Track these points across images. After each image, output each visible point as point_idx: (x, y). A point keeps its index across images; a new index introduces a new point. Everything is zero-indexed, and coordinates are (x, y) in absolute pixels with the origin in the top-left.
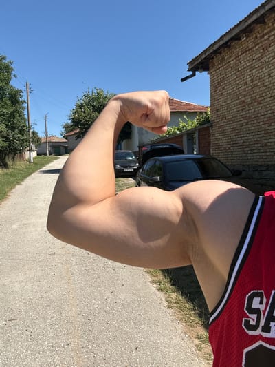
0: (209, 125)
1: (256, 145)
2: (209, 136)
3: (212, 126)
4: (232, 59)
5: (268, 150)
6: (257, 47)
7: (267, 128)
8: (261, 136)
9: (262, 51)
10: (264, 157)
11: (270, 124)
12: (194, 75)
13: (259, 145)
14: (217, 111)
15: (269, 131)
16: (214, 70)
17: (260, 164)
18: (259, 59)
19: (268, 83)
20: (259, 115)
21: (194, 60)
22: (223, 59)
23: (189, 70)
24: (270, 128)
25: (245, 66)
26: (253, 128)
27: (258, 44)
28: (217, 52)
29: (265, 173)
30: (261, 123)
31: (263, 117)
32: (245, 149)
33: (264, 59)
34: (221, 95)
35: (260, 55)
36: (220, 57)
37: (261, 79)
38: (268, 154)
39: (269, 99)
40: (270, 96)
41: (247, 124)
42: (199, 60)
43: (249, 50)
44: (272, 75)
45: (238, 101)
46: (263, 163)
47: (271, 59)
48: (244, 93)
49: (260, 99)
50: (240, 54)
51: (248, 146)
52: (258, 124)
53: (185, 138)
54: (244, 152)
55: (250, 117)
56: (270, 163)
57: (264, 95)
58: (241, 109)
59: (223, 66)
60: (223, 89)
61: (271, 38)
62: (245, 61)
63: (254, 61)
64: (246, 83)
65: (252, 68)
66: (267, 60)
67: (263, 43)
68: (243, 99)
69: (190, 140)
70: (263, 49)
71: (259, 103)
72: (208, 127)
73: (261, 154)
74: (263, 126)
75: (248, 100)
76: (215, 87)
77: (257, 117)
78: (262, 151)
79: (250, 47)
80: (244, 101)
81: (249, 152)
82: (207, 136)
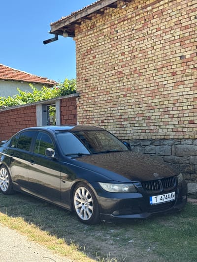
0: (77, 95)
1: (137, 119)
2: (76, 108)
3: (79, 97)
4: (106, 27)
5: (152, 124)
6: (137, 17)
7: (150, 102)
8: (143, 109)
9: (143, 22)
10: (147, 131)
11: (154, 97)
12: (56, 39)
13: (141, 119)
14: (86, 80)
15: (153, 104)
16: (81, 36)
17: (142, 138)
18: (139, 30)
19: (151, 56)
20: (140, 87)
21: (59, 23)
22: (94, 26)
23: (51, 33)
24: (154, 101)
25: (123, 36)
26: (133, 100)
27: (139, 15)
28: (88, 18)
29: (148, 148)
30: (143, 96)
31: (144, 90)
32: (123, 123)
33: (146, 30)
34: (91, 63)
35: (141, 26)
36: (89, 23)
37: (142, 50)
38: (152, 128)
39: (152, 72)
40: (153, 68)
41: (125, 96)
43: (127, 20)
44: (155, 47)
45: (113, 72)
46: (146, 138)
47: (155, 31)
48: (121, 64)
49: (141, 71)
50: (116, 22)
51: (125, 120)
52: (139, 97)
53: (39, 110)
54: (122, 126)
55: (129, 89)
56: (154, 138)
57: (146, 67)
58: (117, 80)
59: (94, 33)
60: (94, 57)
61: (155, 10)
62: (122, 30)
63: (134, 32)
64: (123, 54)
65: (131, 38)
66: (150, 32)
67: (145, 14)
68: (121, 70)
69: (45, 111)
70: (145, 20)
71: (140, 75)
72: (74, 98)
73: (143, 128)
74: (145, 99)
75: (127, 71)
76: (84, 55)
77: (138, 90)
78: (145, 125)
79: (130, 16)
80: (121, 72)
81: (129, 125)
82: (71, 108)
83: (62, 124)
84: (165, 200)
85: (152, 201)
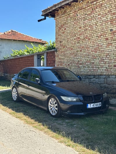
0: (55, 50)
1: (87, 64)
2: (55, 57)
3: (57, 51)
4: (72, 12)
5: (94, 67)
6: (88, 8)
7: (94, 54)
8: (90, 58)
9: (91, 10)
10: (92, 70)
11: (96, 52)
12: (45, 19)
13: (89, 63)
14: (61, 42)
15: (95, 56)
16: (59, 17)
17: (89, 74)
18: (89, 15)
19: (95, 29)
20: (89, 46)
21: (46, 10)
22: (65, 12)
23: (42, 15)
24: (96, 54)
25: (80, 18)
26: (85, 53)
27: (89, 6)
28: (62, 7)
29: (92, 80)
30: (90, 51)
31: (91, 48)
32: (80, 66)
33: (93, 15)
34: (63, 33)
35: (90, 12)
36: (63, 10)
37: (91, 26)
38: (95, 69)
39: (95, 38)
40: (96, 36)
41: (81, 51)
42: (50, 11)
43: (83, 9)
44: (97, 24)
45: (75, 37)
46: (91, 74)
47: (97, 15)
48: (79, 33)
49: (89, 37)
50: (77, 10)
51: (81, 64)
52: (88, 51)
53: (35, 58)
54: (79, 67)
55: (83, 47)
56: (96, 74)
57: (92, 35)
58: (77, 42)
59: (65, 16)
60: (65, 29)
61: (98, 4)
62: (80, 14)
63: (86, 15)
64: (80, 28)
65: (85, 19)
66: (95, 16)
67: (93, 6)
68: (79, 36)
69: (39, 58)
70: (92, 9)
71: (89, 39)
72: (54, 52)
73: (90, 69)
74: (91, 53)
75: (82, 37)
76: (60, 28)
77: (88, 48)
78: (91, 67)
79: (84, 7)
80: (79, 38)
81: (82, 67)
82: (52, 57)
83: (47, 66)
84: (95, 106)
85: (88, 106)
